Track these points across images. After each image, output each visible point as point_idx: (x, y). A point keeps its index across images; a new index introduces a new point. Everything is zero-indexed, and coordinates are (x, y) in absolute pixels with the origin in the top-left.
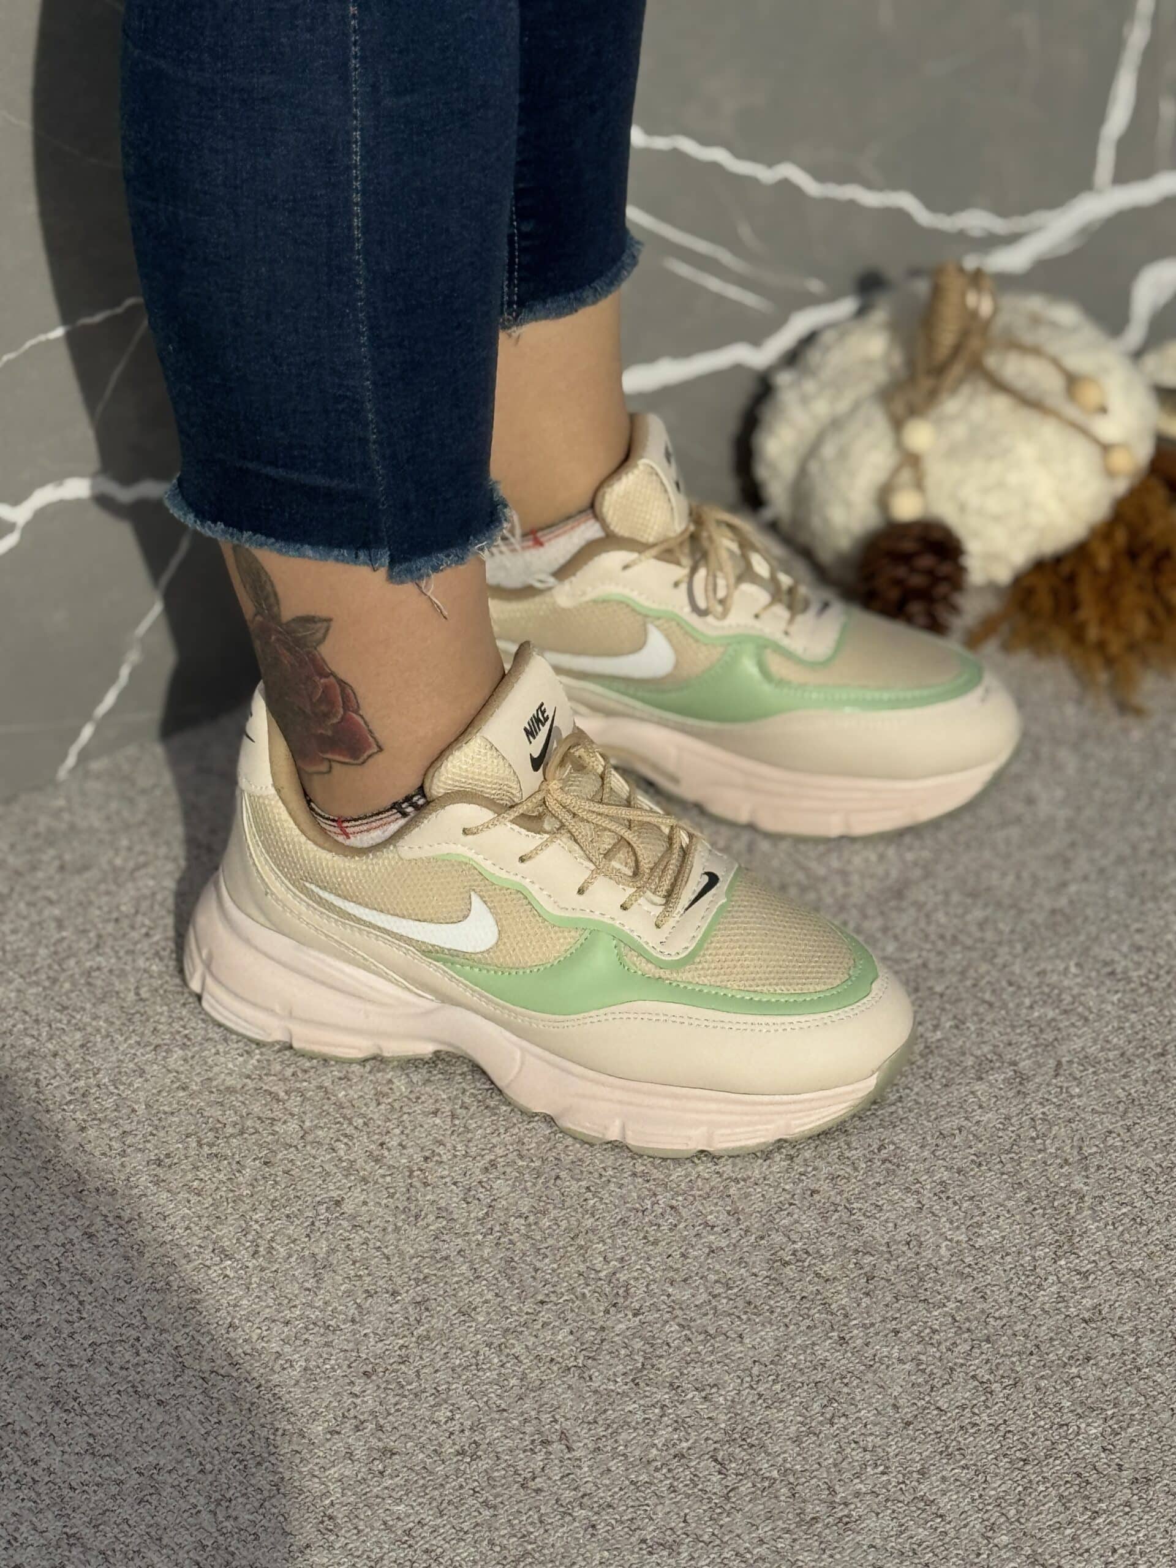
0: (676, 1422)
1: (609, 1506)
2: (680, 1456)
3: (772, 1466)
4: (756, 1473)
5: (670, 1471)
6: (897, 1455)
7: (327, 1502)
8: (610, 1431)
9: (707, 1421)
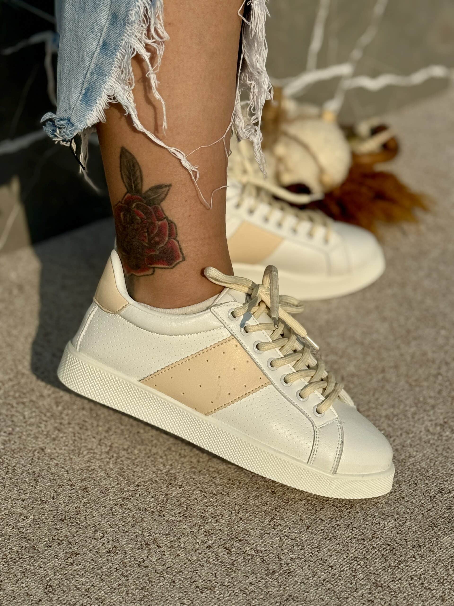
0: (205, 531)
1: (180, 572)
2: (209, 547)
3: (251, 549)
4: (244, 553)
5: (205, 554)
6: (306, 541)
7: (48, 579)
8: (176, 538)
9: (219, 531)
